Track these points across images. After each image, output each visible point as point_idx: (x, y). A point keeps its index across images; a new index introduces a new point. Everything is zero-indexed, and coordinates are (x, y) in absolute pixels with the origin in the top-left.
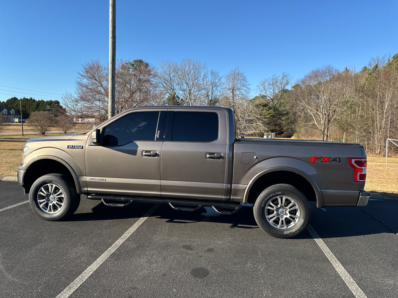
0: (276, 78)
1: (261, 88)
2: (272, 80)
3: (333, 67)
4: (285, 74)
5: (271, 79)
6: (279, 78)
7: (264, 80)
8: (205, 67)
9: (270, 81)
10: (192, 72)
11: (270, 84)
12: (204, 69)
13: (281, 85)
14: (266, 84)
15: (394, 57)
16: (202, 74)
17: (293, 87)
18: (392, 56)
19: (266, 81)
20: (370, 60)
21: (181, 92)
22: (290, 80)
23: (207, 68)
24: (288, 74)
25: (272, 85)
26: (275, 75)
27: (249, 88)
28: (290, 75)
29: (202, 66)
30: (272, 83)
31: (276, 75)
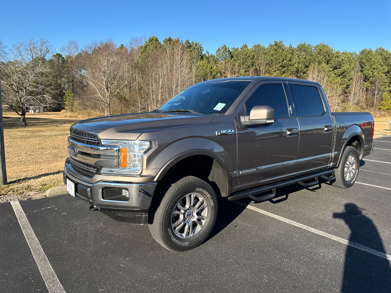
0: (34, 43)
1: (16, 52)
2: (29, 45)
4: (44, 40)
5: (28, 43)
6: (37, 44)
7: (18, 44)
9: (26, 46)
11: (27, 50)
13: (41, 52)
14: (21, 49)
17: (55, 56)
19: (21, 45)
22: (50, 48)
24: (47, 41)
25: (29, 51)
26: (32, 40)
28: (49, 42)
30: (29, 48)
31: (33, 40)
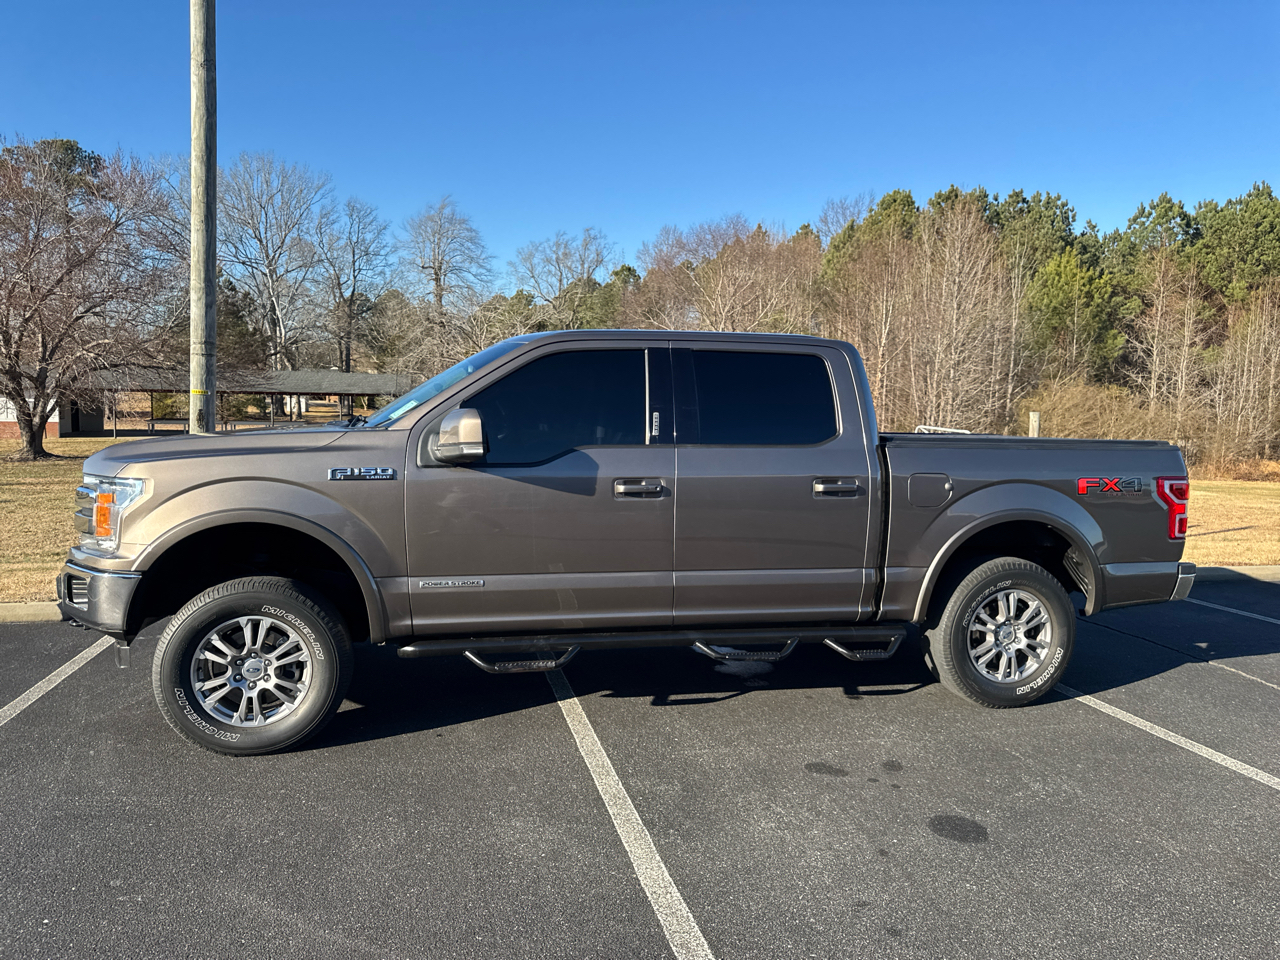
0: (567, 242)
1: (522, 270)
2: (554, 249)
3: (745, 222)
4: (592, 233)
5: (552, 244)
6: (574, 244)
7: (531, 247)
8: (327, 187)
9: (548, 251)
10: (278, 199)
11: (548, 261)
12: (321, 192)
13: (583, 265)
14: (535, 261)
15: (883, 203)
16: (316, 209)
17: (616, 274)
18: (878, 200)
19: (537, 250)
20: (826, 207)
21: (240, 267)
22: (605, 253)
23: (332, 190)
24: (600, 232)
25: (554, 263)
26: (562, 233)
27: (489, 267)
28: (605, 237)
29: (316, 182)
30: (554, 257)
31: (565, 233)
